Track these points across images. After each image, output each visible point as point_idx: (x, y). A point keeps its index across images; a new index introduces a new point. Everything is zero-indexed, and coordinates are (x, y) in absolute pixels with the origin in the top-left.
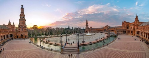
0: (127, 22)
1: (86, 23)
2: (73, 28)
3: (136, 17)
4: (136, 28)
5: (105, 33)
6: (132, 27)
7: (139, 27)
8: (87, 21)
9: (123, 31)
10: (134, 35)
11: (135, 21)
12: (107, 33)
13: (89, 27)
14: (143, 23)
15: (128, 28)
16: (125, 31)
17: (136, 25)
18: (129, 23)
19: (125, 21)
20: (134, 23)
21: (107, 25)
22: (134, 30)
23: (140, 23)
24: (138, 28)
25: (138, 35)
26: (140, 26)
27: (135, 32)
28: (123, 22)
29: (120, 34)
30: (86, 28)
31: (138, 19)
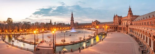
0: (119, 17)
1: (71, 17)
2: (55, 23)
3: (129, 10)
4: (129, 24)
5: (93, 30)
6: (125, 22)
7: (133, 23)
8: (72, 14)
9: (115, 28)
10: (127, 33)
11: (128, 14)
12: (96, 30)
13: (75, 23)
14: (137, 16)
15: (120, 23)
16: (117, 28)
17: (129, 20)
18: (121, 17)
19: (117, 15)
20: (127, 17)
21: (96, 21)
22: (127, 26)
23: (135, 17)
24: (131, 24)
25: (131, 33)
26: (134, 21)
27: (129, 29)
28: (115, 16)
29: (110, 31)
30: (71, 23)
31: (131, 12)
